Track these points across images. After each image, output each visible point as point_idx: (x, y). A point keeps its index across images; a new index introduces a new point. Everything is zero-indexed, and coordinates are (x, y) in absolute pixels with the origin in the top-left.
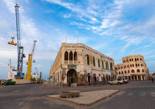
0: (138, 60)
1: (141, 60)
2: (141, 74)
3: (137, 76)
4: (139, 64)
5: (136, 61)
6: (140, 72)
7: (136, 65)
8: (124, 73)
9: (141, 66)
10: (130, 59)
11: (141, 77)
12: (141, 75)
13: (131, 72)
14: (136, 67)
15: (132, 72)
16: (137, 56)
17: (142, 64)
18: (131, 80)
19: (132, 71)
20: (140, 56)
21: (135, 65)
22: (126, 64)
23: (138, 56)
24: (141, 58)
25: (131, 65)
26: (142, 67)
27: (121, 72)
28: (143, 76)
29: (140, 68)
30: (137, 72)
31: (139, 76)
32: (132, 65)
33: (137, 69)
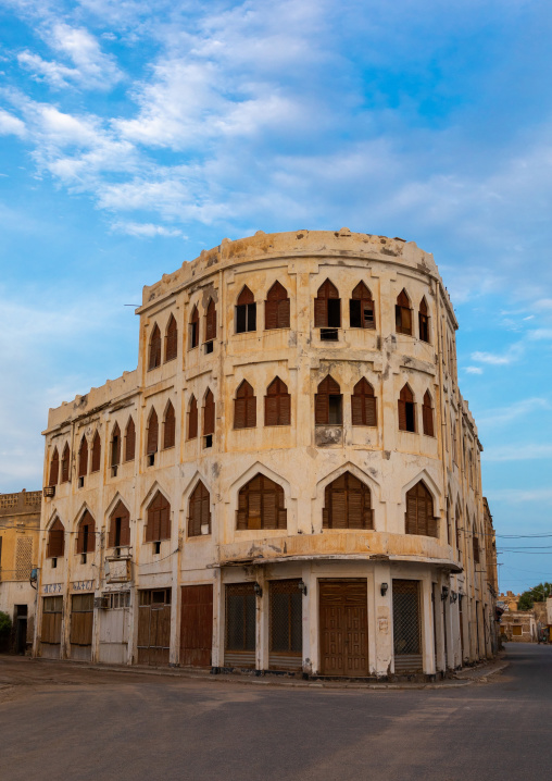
0: (362, 313)
1: (403, 327)
2: (382, 561)
3: (311, 582)
4: (364, 391)
5: (329, 336)
6: (365, 519)
7: (328, 401)
8: (137, 529)
9: (408, 424)
10: (246, 293)
11: (380, 608)
12: (380, 578)
13: (225, 509)
14: (324, 442)
15: (244, 521)
16: (353, 246)
17: (419, 386)
18: (217, 657)
19: (245, 492)
20: (410, 257)
21: (303, 407)
22: (182, 378)
23: (373, 248)
24: (417, 291)
25: (245, 392)
26: (419, 440)
27: (102, 523)
28: (406, 596)
29: (377, 462)
30: (329, 520)
31: (344, 598)
32: (260, 393)
33: (330, 463)
